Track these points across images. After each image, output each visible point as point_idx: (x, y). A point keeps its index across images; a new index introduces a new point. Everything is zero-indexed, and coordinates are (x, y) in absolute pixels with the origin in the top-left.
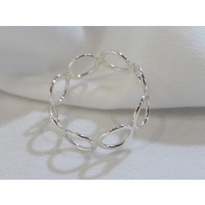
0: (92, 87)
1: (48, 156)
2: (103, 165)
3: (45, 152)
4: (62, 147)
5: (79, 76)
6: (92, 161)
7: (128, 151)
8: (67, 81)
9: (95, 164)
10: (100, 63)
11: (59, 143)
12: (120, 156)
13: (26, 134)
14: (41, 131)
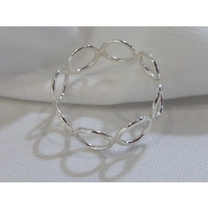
0: (92, 81)
1: (60, 159)
2: (122, 164)
3: (56, 155)
4: (72, 149)
5: (79, 70)
6: (109, 160)
7: (144, 147)
8: (66, 76)
9: (114, 163)
10: (101, 55)
11: (67, 144)
12: (138, 152)
13: (29, 138)
14: (44, 134)
